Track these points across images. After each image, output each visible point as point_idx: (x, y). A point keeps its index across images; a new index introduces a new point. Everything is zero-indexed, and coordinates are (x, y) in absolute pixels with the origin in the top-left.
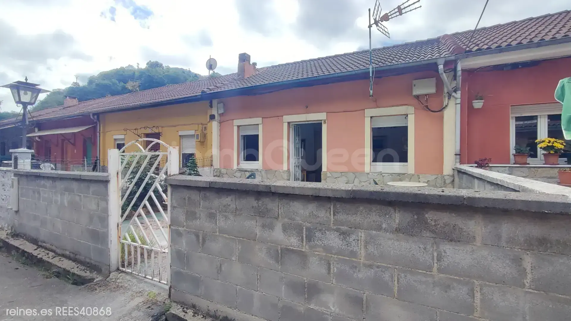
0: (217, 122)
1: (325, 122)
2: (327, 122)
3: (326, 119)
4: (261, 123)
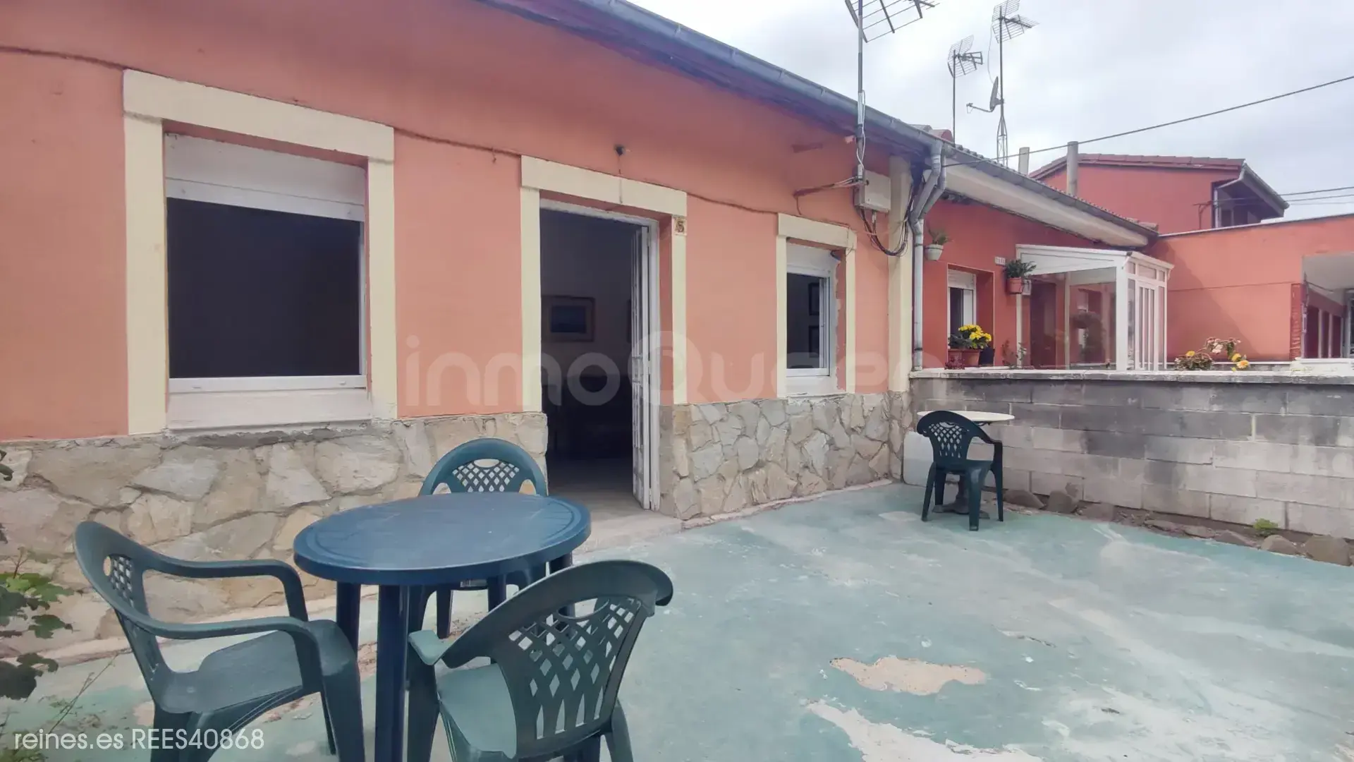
1: (680, 227)
2: (685, 226)
3: (685, 215)
4: (391, 157)
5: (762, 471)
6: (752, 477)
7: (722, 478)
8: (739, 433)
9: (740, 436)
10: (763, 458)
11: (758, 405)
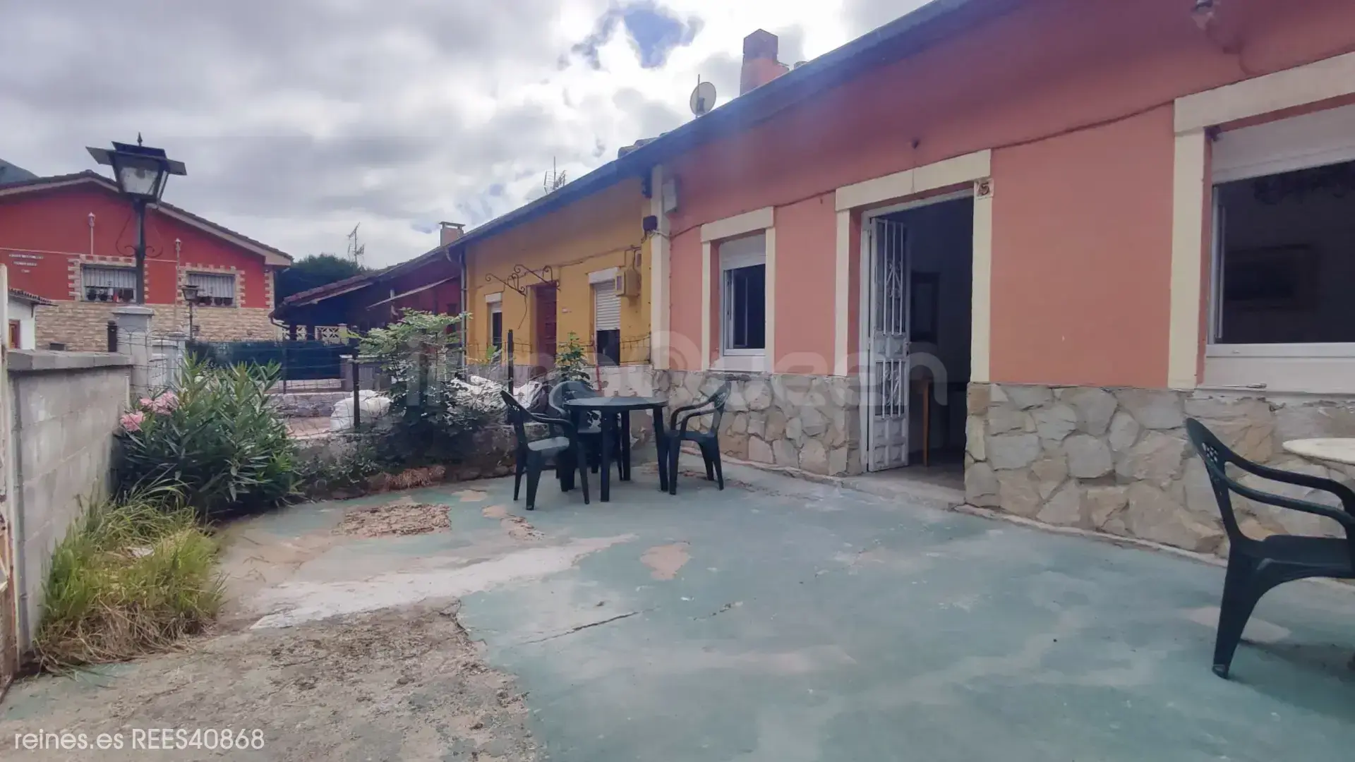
0: (660, 237)
1: (984, 189)
2: (991, 187)
3: (989, 174)
4: (772, 224)
5: (1121, 490)
6: (1093, 492)
7: (1032, 476)
8: (1073, 428)
9: (1074, 433)
10: (1122, 470)
11: (1114, 394)
